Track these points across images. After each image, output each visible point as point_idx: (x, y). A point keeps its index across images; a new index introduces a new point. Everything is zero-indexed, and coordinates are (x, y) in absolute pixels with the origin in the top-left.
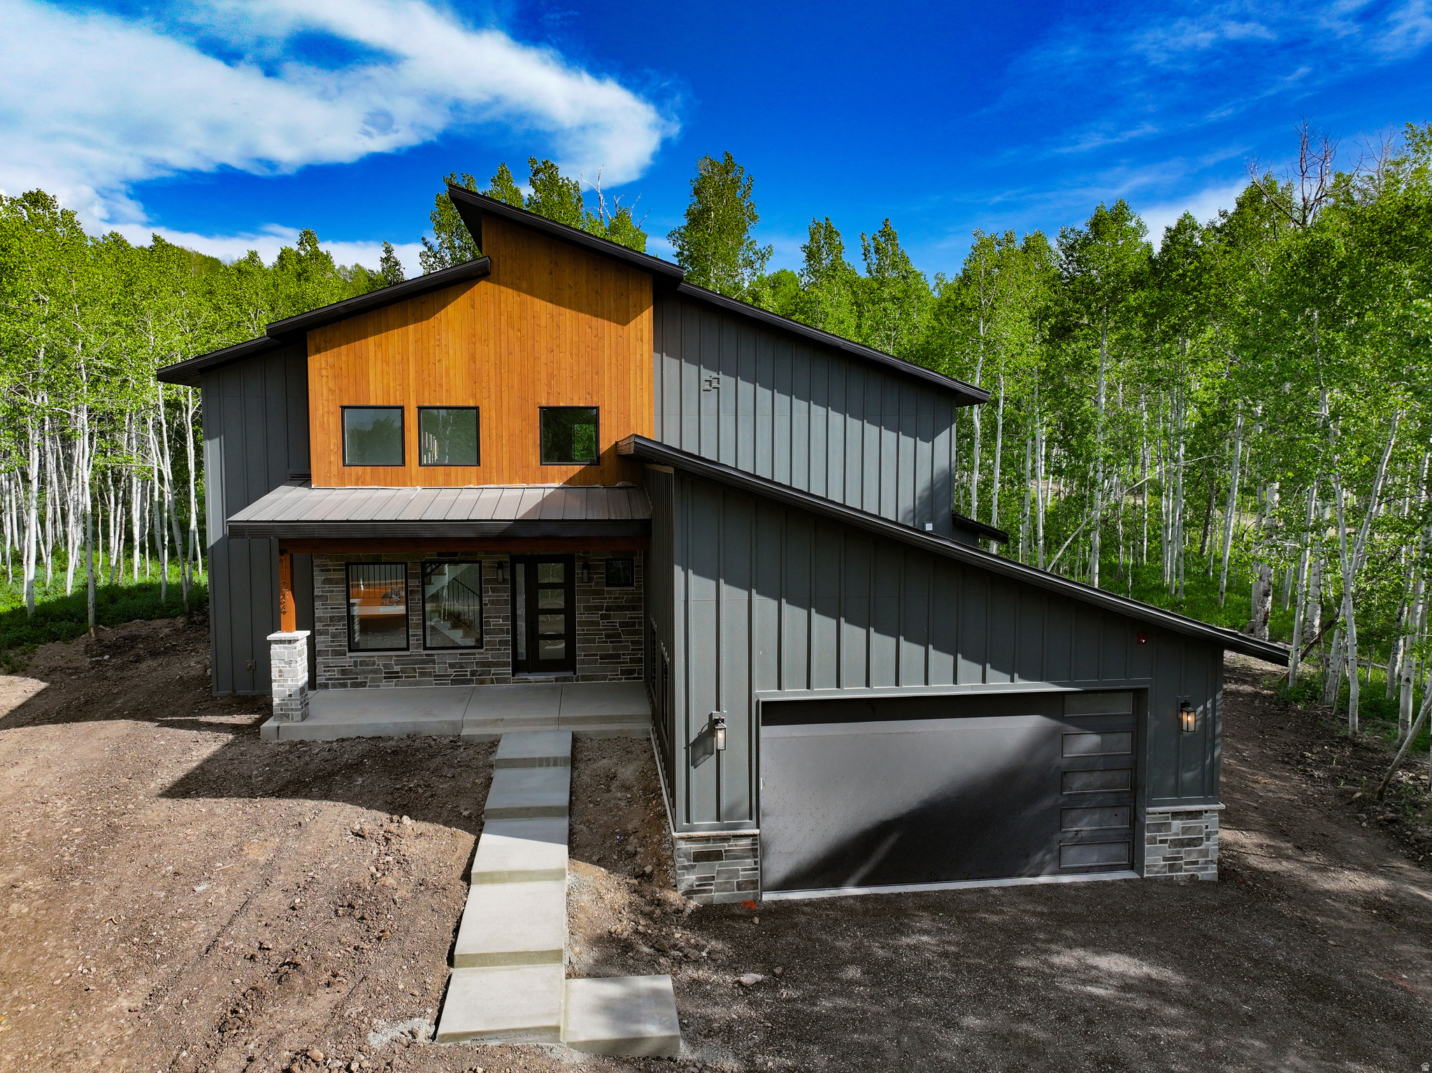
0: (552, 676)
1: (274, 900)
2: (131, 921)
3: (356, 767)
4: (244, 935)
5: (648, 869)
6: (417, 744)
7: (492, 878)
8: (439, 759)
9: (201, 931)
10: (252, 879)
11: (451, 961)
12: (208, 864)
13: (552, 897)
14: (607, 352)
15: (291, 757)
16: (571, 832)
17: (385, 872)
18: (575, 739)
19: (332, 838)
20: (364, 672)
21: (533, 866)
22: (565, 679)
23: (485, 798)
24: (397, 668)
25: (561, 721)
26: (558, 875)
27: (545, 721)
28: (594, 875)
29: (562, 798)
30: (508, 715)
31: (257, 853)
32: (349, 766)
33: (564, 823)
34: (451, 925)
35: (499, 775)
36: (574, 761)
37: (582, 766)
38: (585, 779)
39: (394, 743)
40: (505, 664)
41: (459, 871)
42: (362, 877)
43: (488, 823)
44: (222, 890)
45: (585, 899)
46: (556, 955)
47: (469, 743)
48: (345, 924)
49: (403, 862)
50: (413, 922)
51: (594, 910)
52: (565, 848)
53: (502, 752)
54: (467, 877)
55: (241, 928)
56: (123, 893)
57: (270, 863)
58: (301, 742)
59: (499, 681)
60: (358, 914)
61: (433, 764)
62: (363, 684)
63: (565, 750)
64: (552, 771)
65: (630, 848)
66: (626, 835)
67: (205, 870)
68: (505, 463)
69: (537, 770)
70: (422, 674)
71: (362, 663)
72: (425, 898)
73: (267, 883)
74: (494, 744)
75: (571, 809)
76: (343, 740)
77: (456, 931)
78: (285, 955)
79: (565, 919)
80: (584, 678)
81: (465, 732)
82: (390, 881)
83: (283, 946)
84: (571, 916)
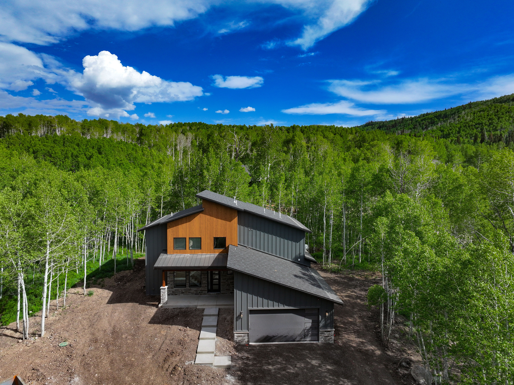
0: (216, 293)
1: (167, 341)
2: (147, 344)
3: (177, 315)
4: (164, 347)
5: (230, 338)
6: (189, 310)
7: (203, 339)
8: (193, 314)
9: (158, 346)
10: (163, 338)
11: (196, 353)
12: (156, 334)
13: (213, 343)
14: (228, 226)
15: (165, 312)
16: (217, 330)
17: (185, 337)
18: (219, 309)
19: (175, 330)
20: (177, 292)
21: (210, 337)
22: (218, 294)
23: (202, 323)
24: (184, 291)
25: (217, 305)
26: (214, 339)
27: (214, 305)
28: (220, 339)
29: (215, 324)
30: (206, 304)
31: (163, 333)
32: (176, 315)
33: (215, 329)
34: (196, 347)
35: (204, 318)
36: (218, 315)
37: (220, 316)
38: (221, 319)
39: (184, 309)
40: (206, 291)
41: (198, 338)
42: (181, 338)
43: (202, 328)
44: (159, 339)
45: (218, 343)
46: (213, 353)
47: (199, 309)
48: (180, 346)
49: (188, 335)
50: (190, 346)
51: (220, 345)
52: (215, 334)
53: (205, 313)
54: (199, 339)
55: (163, 346)
56: (144, 339)
57: (166, 335)
58: (166, 309)
59: (204, 294)
60: (181, 344)
61: (192, 315)
62: (177, 295)
63: (216, 313)
64: (214, 317)
65: (227, 334)
66: (227, 331)
67: (155, 336)
68: (206, 249)
69: (212, 317)
70: (189, 293)
71: (177, 290)
72: (192, 342)
73: (166, 339)
74: (203, 310)
75: (217, 326)
76: (174, 309)
77: (197, 348)
78: (171, 351)
79: (215, 346)
80: (222, 294)
81: (198, 307)
82: (186, 339)
83: (171, 349)
84: (216, 346)
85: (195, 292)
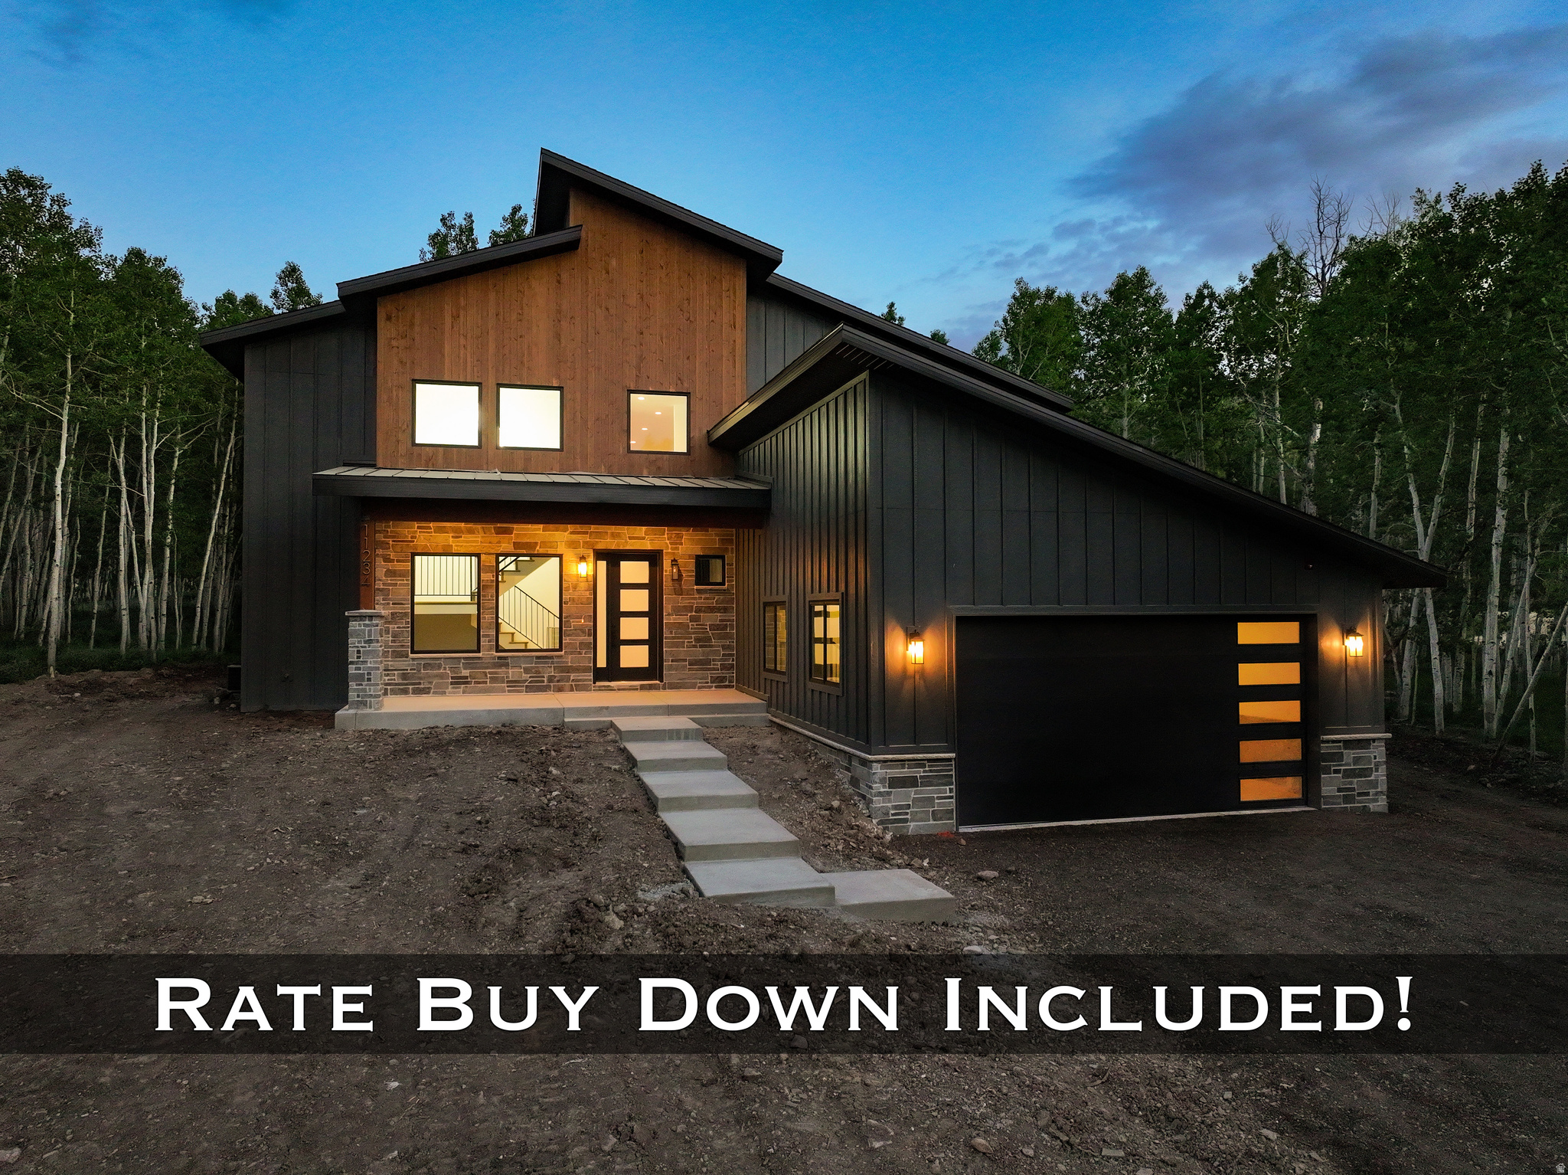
0: (637, 684)
2: (302, 831)
4: (438, 838)
6: (518, 730)
7: (680, 804)
8: (551, 739)
9: (386, 839)
11: (680, 854)
13: (753, 815)
17: (559, 800)
19: (480, 782)
20: (428, 677)
21: (720, 793)
22: (651, 687)
24: (465, 673)
26: (750, 801)
27: (653, 710)
28: (781, 809)
29: (714, 754)
31: (403, 793)
35: (633, 746)
39: (489, 729)
40: (586, 670)
41: (642, 802)
42: (536, 804)
43: (642, 775)
44: (385, 814)
46: (792, 848)
47: (575, 730)
49: (572, 796)
50: (620, 829)
54: (651, 805)
58: (384, 730)
59: (579, 688)
61: (548, 741)
62: (426, 691)
63: (692, 725)
64: (684, 743)
68: (590, 449)
69: (669, 742)
70: (494, 680)
71: (426, 666)
74: (602, 730)
76: (431, 728)
80: (672, 686)
81: (568, 720)
85: (525, 676)
